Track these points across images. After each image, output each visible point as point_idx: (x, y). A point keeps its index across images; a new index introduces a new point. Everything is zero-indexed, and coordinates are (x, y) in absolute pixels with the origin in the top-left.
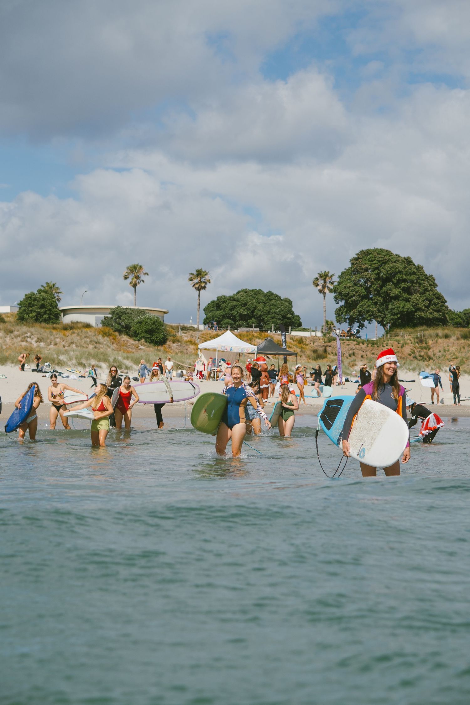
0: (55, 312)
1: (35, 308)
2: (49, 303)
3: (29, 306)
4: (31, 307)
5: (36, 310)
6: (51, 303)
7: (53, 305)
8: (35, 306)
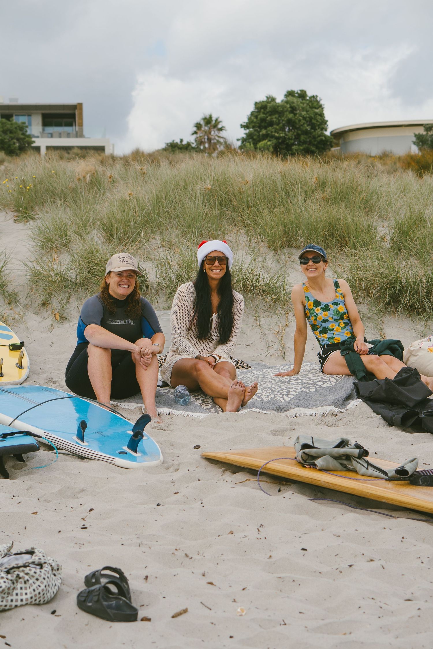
0: (319, 138)
1: (273, 130)
2: (304, 118)
3: (260, 127)
4: (265, 128)
5: (276, 135)
6: (311, 118)
7: (314, 121)
8: (275, 126)
